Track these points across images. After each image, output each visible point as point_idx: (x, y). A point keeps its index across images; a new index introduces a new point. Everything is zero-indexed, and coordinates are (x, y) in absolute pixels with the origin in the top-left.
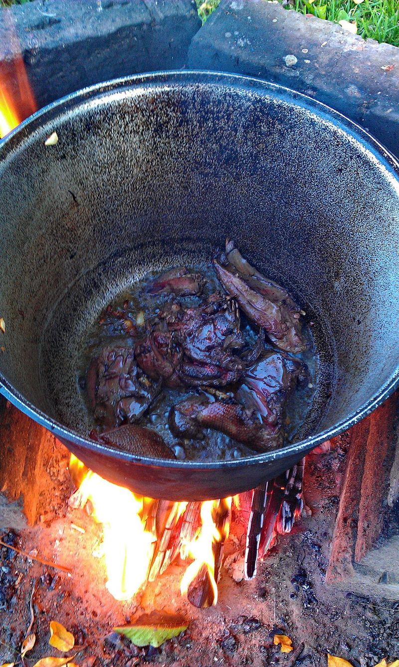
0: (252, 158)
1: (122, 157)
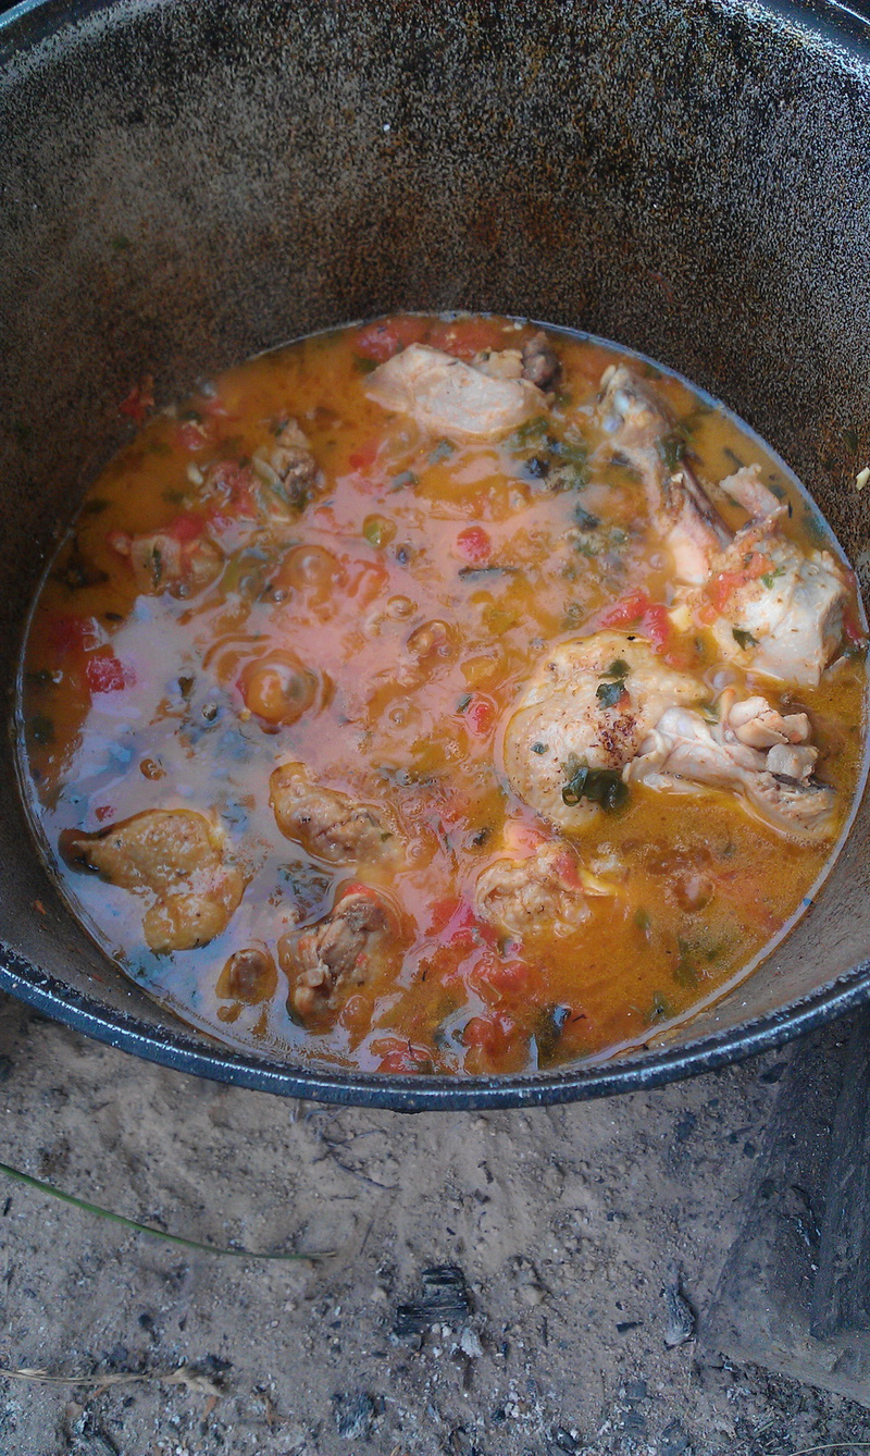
0: (672, 173)
1: (309, 133)
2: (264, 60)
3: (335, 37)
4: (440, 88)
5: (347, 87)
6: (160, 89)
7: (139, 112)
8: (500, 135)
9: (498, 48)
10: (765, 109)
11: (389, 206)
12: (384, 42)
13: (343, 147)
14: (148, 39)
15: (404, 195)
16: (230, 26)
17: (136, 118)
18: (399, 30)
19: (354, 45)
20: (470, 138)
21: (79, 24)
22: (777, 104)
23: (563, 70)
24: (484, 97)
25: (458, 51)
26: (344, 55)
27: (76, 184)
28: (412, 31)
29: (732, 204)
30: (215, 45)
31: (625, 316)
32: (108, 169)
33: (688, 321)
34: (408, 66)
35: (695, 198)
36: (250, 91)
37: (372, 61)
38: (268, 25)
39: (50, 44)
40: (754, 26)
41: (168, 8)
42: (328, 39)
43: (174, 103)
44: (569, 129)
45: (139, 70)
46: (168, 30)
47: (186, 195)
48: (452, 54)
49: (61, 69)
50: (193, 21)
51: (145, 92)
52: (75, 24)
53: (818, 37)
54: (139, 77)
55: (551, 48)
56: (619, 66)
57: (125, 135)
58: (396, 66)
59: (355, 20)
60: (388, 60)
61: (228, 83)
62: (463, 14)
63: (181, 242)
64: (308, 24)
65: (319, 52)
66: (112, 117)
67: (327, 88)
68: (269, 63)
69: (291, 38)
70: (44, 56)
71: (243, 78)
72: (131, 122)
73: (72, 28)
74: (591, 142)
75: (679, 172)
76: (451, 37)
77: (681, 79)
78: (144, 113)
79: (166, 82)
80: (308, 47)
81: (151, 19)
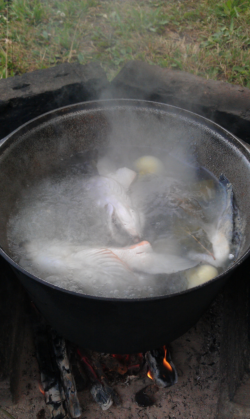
14: (44, 133)
26: (81, 134)
27: (31, 164)
32: (37, 161)
39: (25, 135)
41: (47, 127)
42: (78, 131)
43: (49, 146)
45: (42, 139)
46: (47, 131)
48: (103, 131)
49: (28, 140)
50: (52, 129)
51: (43, 144)
52: (30, 130)
54: (42, 141)
57: (40, 153)
58: (92, 135)
59: (83, 126)
60: (90, 134)
61: (59, 141)
62: (104, 123)
64: (74, 128)
65: (76, 134)
66: (37, 150)
67: (78, 141)
68: (67, 137)
69: (71, 131)
70: (25, 137)
71: (62, 140)
72: (41, 150)
73: (29, 131)
78: (43, 148)
79: (47, 142)
80: (74, 133)
81: (44, 129)
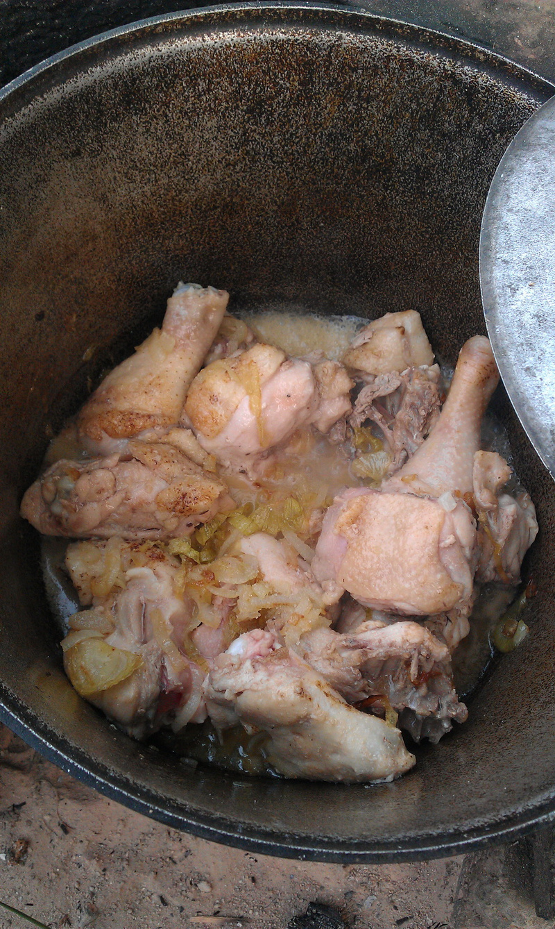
2: (158, 111)
3: (205, 94)
4: (269, 123)
5: (209, 124)
6: (92, 134)
7: (78, 149)
8: (305, 151)
9: (309, 99)
10: (486, 139)
11: (229, 196)
12: (237, 96)
13: (204, 161)
14: (87, 103)
15: (239, 190)
16: (139, 91)
17: (77, 153)
18: (246, 88)
19: (216, 99)
20: (286, 153)
21: (45, 96)
22: (494, 136)
23: (351, 111)
24: (297, 128)
25: (283, 101)
26: (210, 105)
27: (38, 200)
28: (254, 90)
29: (459, 194)
30: (129, 103)
31: (378, 258)
32: (57, 188)
33: (421, 261)
34: (250, 111)
35: (432, 189)
36: (148, 131)
37: (227, 108)
38: (163, 88)
39: (27, 112)
40: (483, 88)
41: (101, 82)
42: (200, 95)
43: (100, 142)
44: (352, 147)
45: (80, 123)
46: (100, 95)
47: (104, 199)
48: (279, 103)
49: (32, 127)
50: (116, 89)
51: (83, 136)
52: (42, 97)
53: (525, 96)
54: (80, 127)
55: (344, 97)
56: (389, 110)
57: (69, 164)
58: (242, 111)
59: (219, 83)
60: (237, 107)
61: (135, 126)
62: (289, 79)
63: (99, 228)
64: (188, 86)
65: (193, 104)
66: (61, 155)
67: (196, 126)
68: (161, 112)
69: (176, 96)
70: (23, 120)
71: (144, 123)
72: (73, 156)
73: (41, 100)
74: (365, 154)
75: (422, 174)
76: (278, 93)
77: (430, 119)
78: (82, 150)
79: (96, 128)
80: (187, 100)
81: (90, 90)
